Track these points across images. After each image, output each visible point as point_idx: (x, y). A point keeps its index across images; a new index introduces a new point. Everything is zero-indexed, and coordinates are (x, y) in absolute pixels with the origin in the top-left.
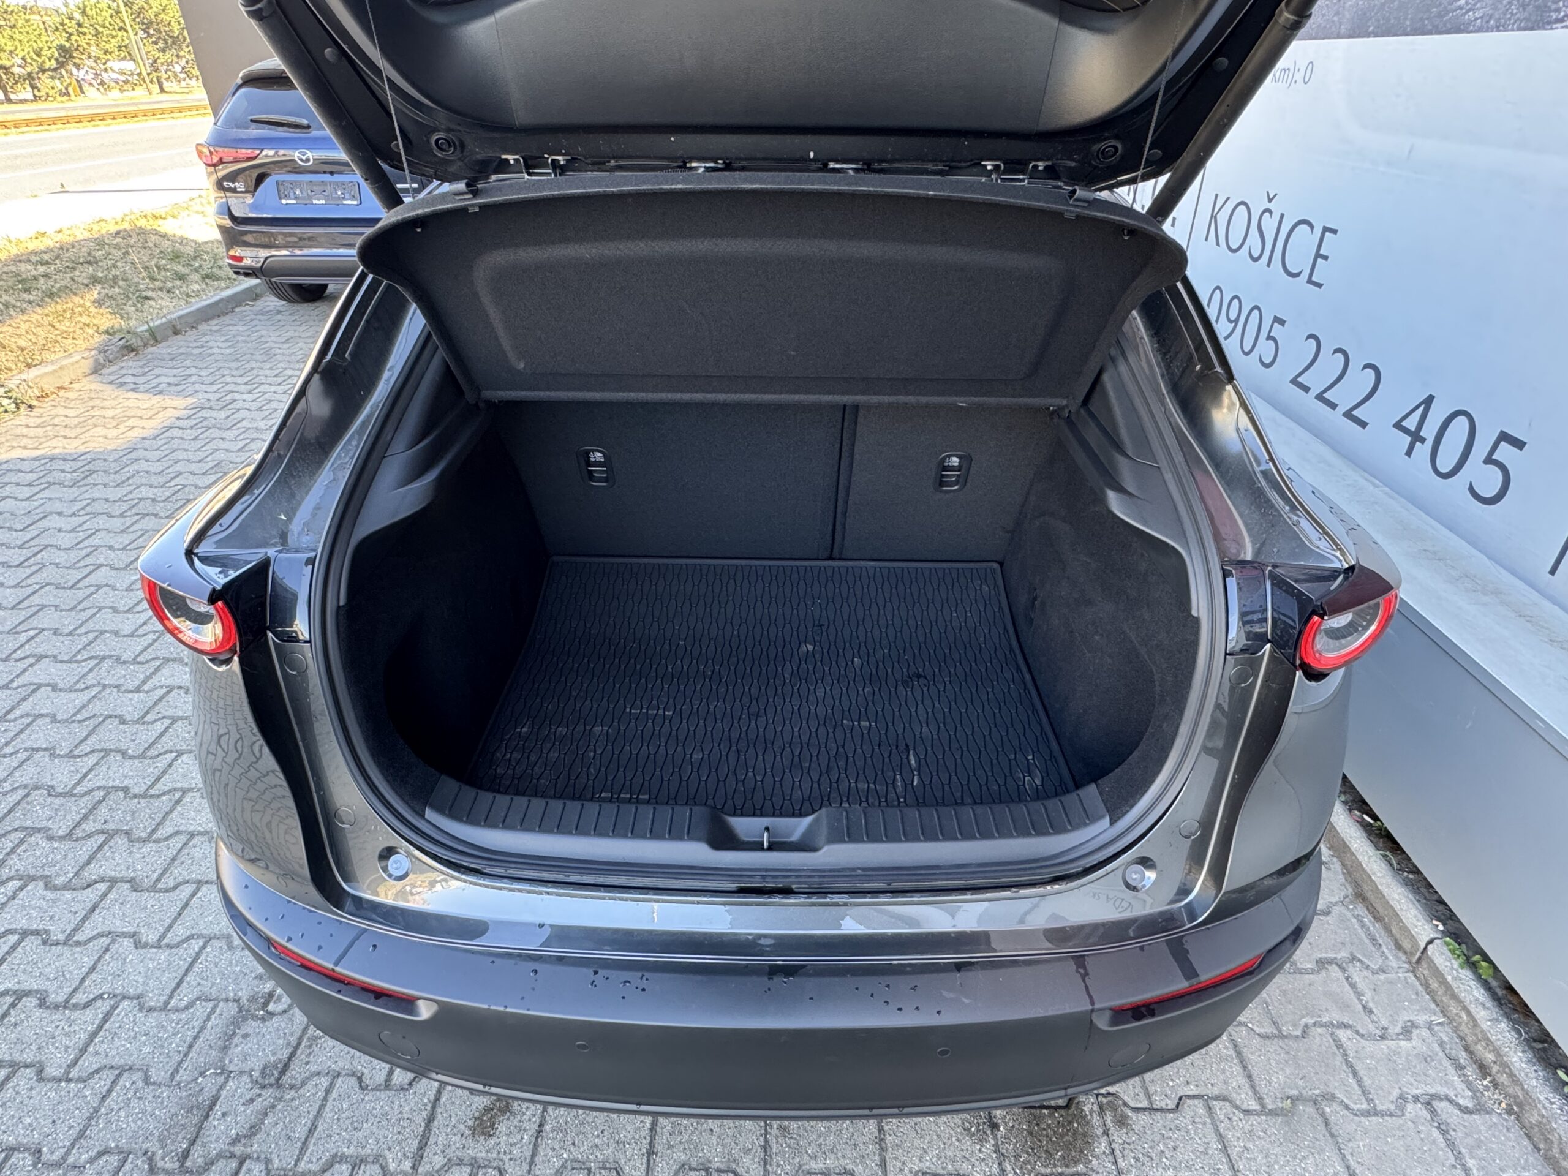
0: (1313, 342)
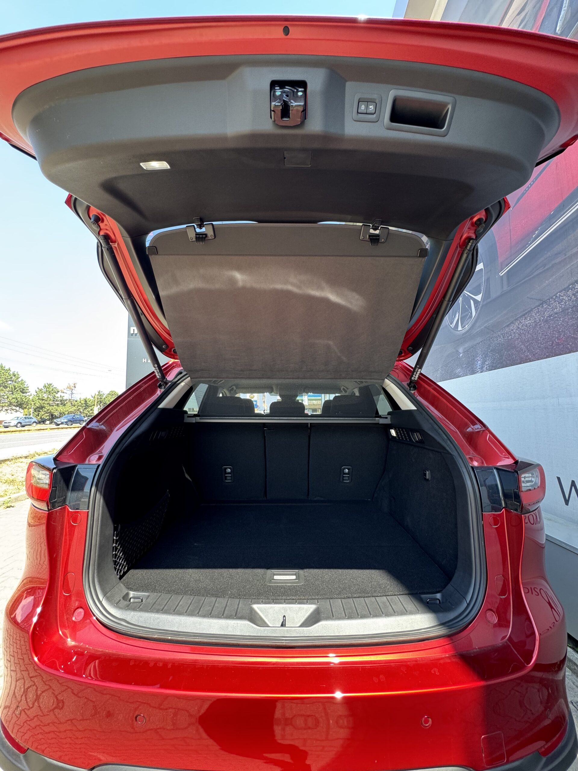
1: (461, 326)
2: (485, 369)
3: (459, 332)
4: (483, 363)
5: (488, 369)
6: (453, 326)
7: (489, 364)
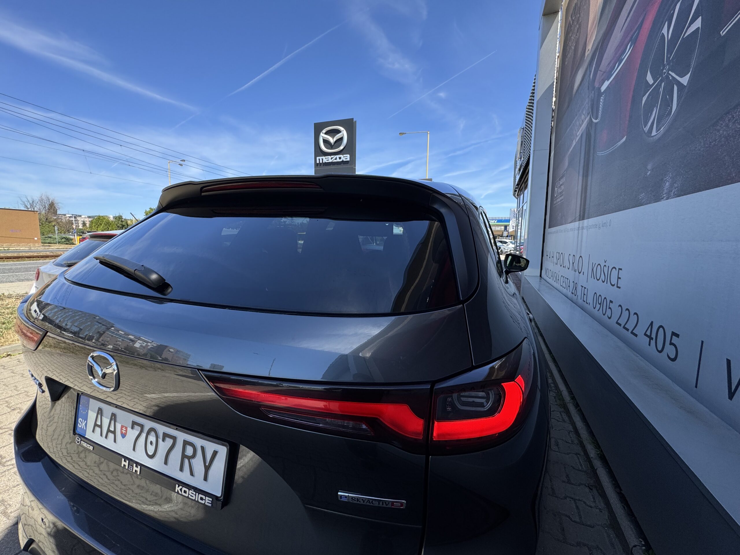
0: (620, 307)
1: (656, 130)
2: (672, 194)
3: (652, 138)
4: (671, 185)
5: (676, 194)
6: (646, 129)
7: (677, 187)
